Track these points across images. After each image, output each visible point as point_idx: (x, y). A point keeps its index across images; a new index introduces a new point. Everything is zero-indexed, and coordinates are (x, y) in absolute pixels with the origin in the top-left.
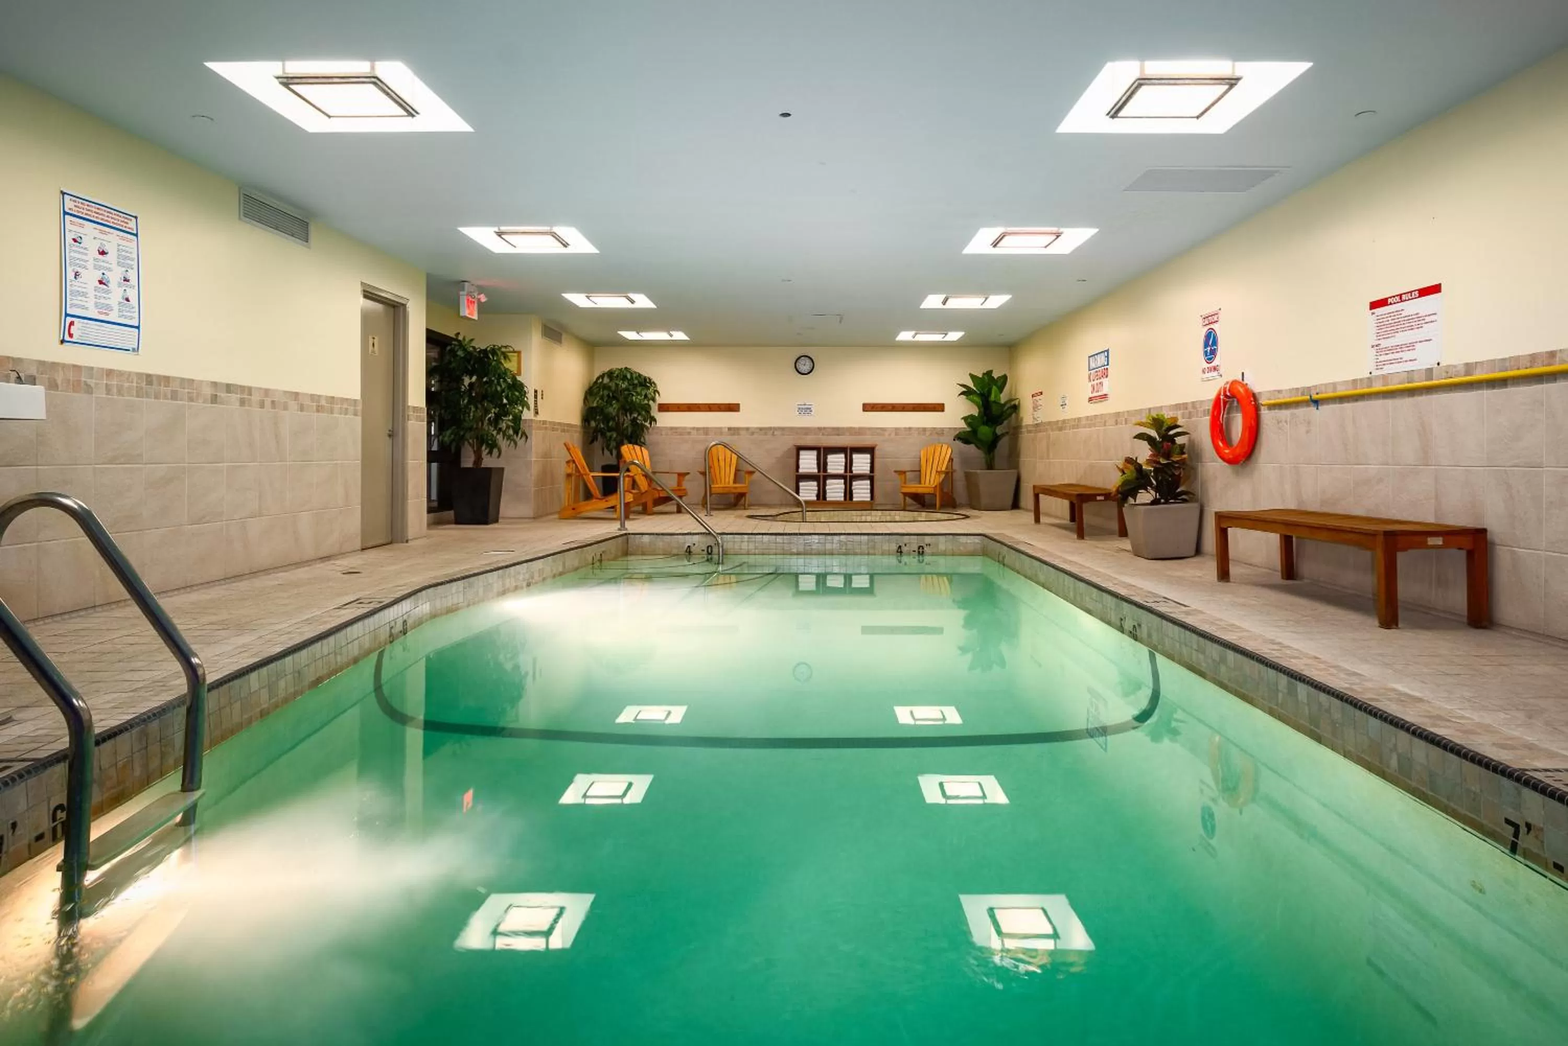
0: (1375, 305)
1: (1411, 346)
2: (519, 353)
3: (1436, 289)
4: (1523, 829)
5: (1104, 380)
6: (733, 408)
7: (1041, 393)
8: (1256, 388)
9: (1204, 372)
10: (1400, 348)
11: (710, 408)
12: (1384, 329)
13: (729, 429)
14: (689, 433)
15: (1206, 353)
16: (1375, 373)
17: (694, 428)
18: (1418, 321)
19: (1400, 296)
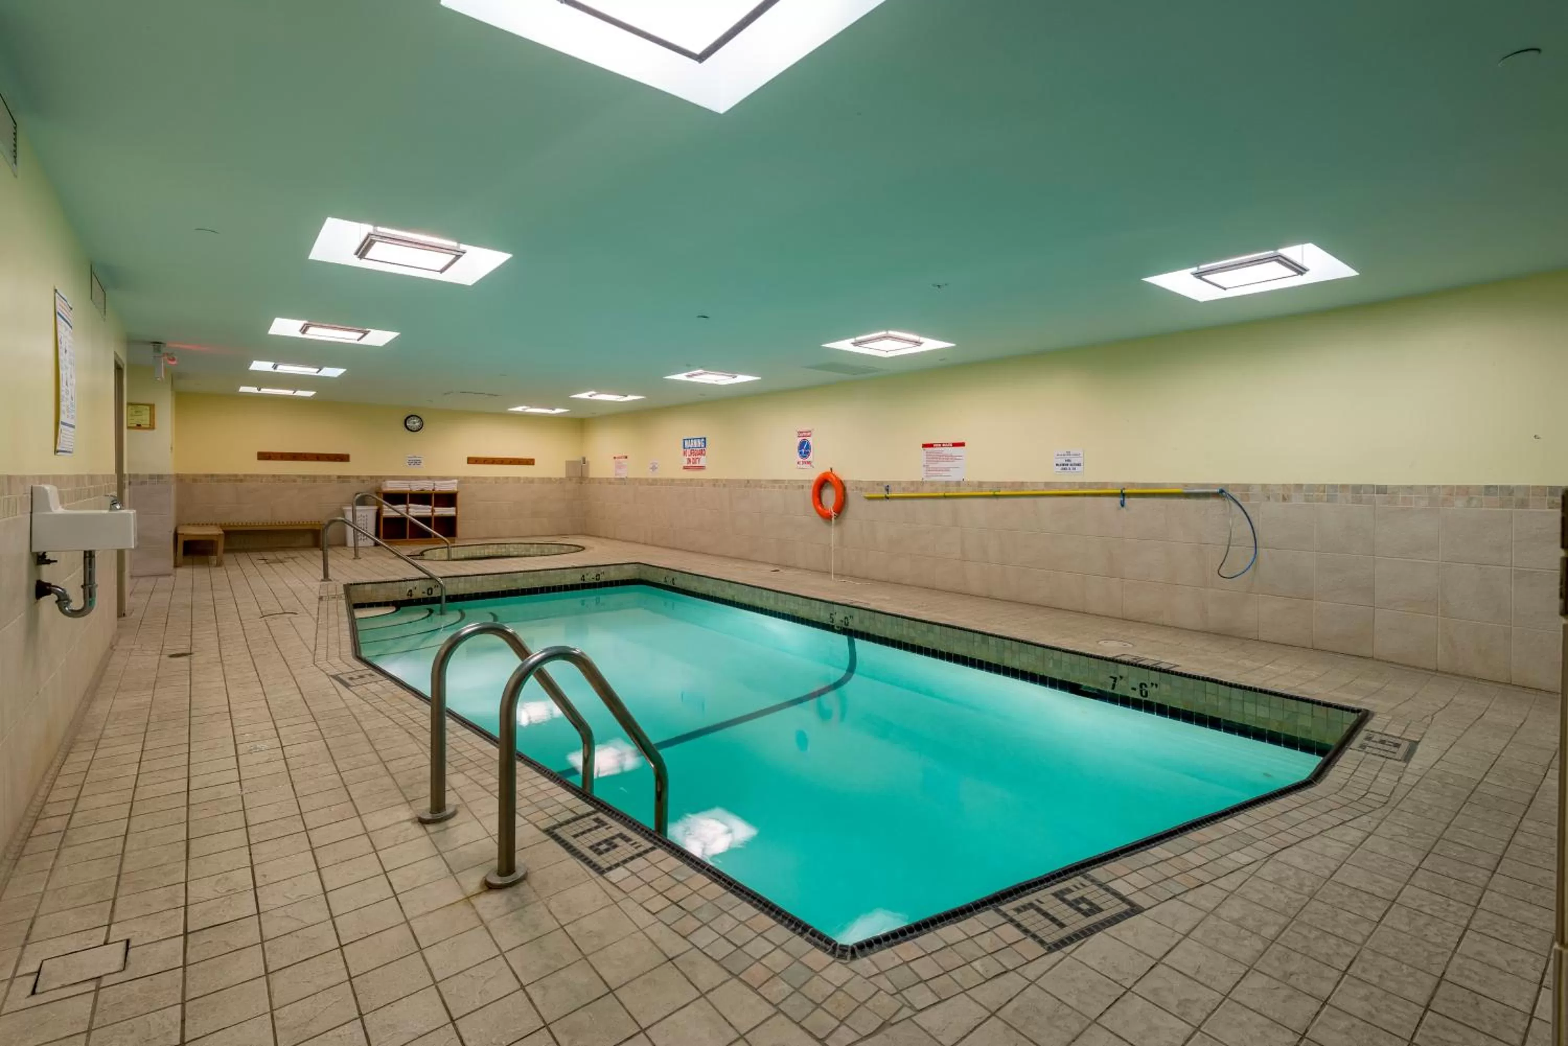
0: (925, 446)
1: (947, 469)
2: (152, 407)
3: (962, 444)
4: (1119, 678)
5: (702, 457)
6: (344, 458)
7: (626, 457)
8: (843, 478)
9: (798, 463)
10: (941, 469)
11: (318, 457)
12: (930, 458)
13: (339, 477)
14: (294, 481)
15: (801, 453)
16: (925, 479)
17: (299, 476)
18: (951, 458)
19: (942, 444)
